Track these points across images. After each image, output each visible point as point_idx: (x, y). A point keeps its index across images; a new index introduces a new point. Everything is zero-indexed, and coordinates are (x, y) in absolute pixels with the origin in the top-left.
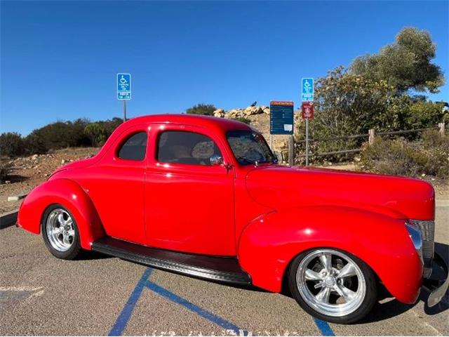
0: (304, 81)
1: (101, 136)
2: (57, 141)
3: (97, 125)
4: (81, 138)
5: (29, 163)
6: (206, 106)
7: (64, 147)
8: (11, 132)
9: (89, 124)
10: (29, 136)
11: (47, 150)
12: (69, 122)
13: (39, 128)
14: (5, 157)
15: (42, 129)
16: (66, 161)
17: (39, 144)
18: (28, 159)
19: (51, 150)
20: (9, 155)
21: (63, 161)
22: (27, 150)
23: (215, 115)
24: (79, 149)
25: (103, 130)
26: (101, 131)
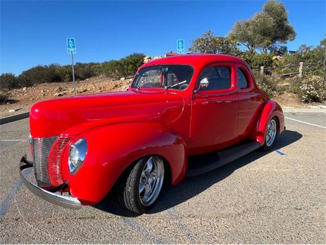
0: (179, 42)
1: (67, 75)
2: (39, 79)
3: (64, 68)
4: (53, 77)
5: (21, 92)
6: (138, 55)
7: (44, 82)
8: (8, 73)
9: (60, 67)
10: (20, 76)
11: (33, 85)
12: (46, 66)
13: (26, 70)
14: (6, 89)
15: (28, 71)
16: (44, 91)
17: (27, 81)
18: (20, 90)
19: (35, 85)
20: (7, 88)
21: (42, 91)
22: (20, 85)
23: (145, 61)
24: (53, 84)
25: (68, 71)
26: (66, 72)
